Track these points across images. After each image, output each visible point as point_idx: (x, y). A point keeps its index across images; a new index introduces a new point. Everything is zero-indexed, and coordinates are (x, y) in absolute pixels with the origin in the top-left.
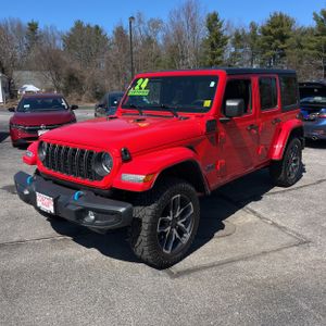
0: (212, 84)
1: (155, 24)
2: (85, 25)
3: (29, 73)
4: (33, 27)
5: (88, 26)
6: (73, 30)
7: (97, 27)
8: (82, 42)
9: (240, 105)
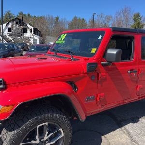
0: (100, 37)
1: (108, 18)
2: (78, 18)
3: (51, 37)
4: (57, 19)
5: (79, 19)
6: (73, 20)
7: (83, 19)
8: (75, 25)
9: (117, 53)
